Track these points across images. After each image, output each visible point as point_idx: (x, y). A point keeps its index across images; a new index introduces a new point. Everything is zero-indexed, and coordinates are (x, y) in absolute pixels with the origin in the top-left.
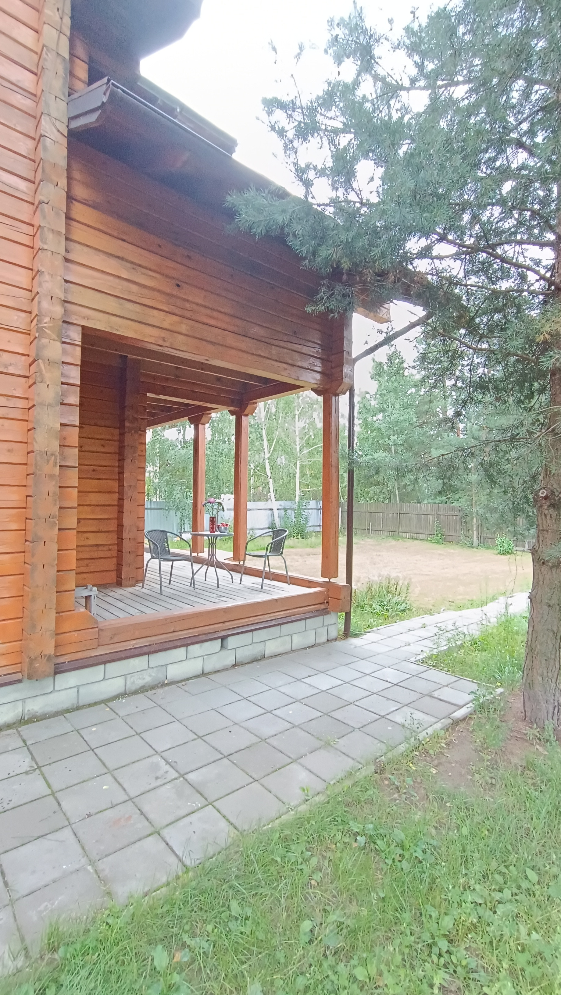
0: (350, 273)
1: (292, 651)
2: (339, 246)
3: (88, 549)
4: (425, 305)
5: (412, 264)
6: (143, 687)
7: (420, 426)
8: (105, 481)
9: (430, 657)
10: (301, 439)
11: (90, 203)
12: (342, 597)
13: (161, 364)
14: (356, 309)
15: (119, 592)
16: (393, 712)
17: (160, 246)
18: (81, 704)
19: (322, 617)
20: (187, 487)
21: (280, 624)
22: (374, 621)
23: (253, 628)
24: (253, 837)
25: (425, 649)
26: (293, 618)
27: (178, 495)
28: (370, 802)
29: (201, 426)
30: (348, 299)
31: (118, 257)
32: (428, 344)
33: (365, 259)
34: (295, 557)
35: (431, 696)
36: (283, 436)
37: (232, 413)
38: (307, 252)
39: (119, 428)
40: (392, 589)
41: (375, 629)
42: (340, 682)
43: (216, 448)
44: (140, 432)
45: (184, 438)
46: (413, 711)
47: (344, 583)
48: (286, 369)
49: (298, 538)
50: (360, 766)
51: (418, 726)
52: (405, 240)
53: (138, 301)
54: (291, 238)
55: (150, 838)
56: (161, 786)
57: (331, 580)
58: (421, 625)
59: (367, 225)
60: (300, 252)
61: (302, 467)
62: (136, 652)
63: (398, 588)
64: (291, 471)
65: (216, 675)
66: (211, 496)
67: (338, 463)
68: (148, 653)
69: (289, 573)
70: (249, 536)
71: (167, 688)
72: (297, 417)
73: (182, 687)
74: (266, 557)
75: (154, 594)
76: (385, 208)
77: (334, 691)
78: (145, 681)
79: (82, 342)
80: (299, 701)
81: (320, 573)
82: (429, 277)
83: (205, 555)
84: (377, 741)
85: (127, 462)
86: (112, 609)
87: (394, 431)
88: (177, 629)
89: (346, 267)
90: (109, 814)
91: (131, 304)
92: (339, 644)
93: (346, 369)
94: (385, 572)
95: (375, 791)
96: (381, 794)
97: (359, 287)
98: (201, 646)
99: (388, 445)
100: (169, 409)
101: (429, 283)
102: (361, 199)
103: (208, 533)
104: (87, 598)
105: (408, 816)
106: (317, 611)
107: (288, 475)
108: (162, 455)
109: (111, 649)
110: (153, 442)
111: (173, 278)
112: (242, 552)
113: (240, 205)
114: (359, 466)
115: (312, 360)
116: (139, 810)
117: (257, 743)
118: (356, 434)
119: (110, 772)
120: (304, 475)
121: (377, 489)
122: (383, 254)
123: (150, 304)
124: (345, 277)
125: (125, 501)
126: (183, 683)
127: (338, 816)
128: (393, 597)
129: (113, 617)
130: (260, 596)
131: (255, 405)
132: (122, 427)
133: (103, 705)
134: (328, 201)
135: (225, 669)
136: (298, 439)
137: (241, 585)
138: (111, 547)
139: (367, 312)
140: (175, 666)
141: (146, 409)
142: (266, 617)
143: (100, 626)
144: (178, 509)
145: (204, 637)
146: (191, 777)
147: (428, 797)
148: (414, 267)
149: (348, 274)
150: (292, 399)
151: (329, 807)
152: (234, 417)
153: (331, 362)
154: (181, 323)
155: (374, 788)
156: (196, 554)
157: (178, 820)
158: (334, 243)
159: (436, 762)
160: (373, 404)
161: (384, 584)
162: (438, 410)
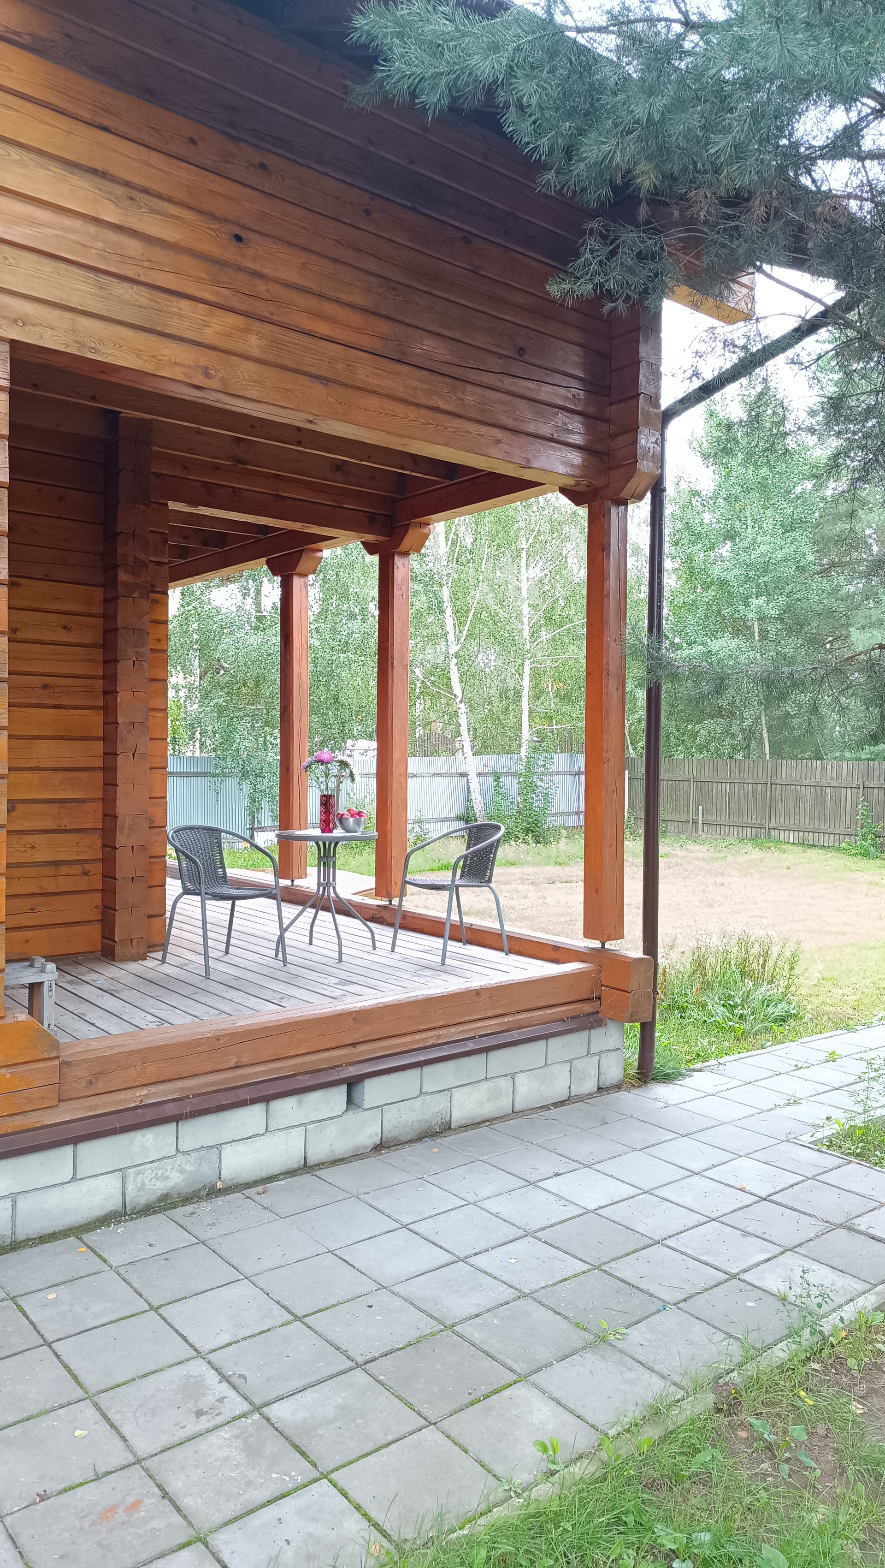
0: (656, 200)
1: (515, 1113)
2: (629, 132)
3: (33, 871)
4: (842, 277)
5: (809, 172)
6: (164, 1197)
7: (825, 572)
8: (71, 712)
9: (848, 1135)
10: (534, 607)
11: (26, 39)
12: (633, 985)
13: (199, 432)
14: (672, 290)
15: (110, 973)
16: (757, 1265)
17: (193, 141)
18: (21, 1237)
19: (585, 1034)
20: (267, 723)
21: (487, 1050)
22: (711, 1044)
23: (422, 1058)
24: (425, 1555)
25: (837, 1114)
26: (516, 1035)
27: (245, 743)
28: (703, 1479)
29: (297, 581)
30: (652, 265)
31: (94, 172)
32: (849, 375)
33: (695, 163)
34: (520, 888)
35: (850, 1229)
36: (490, 600)
37: (370, 548)
38: (551, 151)
39: (103, 586)
40: (754, 966)
41: (713, 1062)
42: (629, 1191)
43: (334, 630)
44: (153, 596)
45: (258, 609)
46: (807, 1264)
47: (638, 953)
48: (498, 442)
49: (525, 842)
50: (680, 1394)
51: (819, 1300)
52: (793, 113)
53: (143, 278)
54: (512, 114)
55: (185, 1554)
56: (208, 1431)
57: (607, 946)
58: (823, 1056)
59: (698, 78)
60: (535, 149)
61: (536, 674)
62: (150, 1115)
63: (771, 963)
64: (511, 684)
65: (336, 1168)
66: (323, 744)
67: (622, 667)
68: (176, 1119)
69: (506, 928)
70: (411, 837)
71: (220, 1201)
72: (524, 554)
73: (257, 1198)
74: (453, 889)
75: (190, 978)
76: (743, 33)
77: (619, 1212)
78: (170, 1184)
79: (12, 380)
80: (533, 1234)
81: (580, 925)
82: (853, 205)
83: (309, 882)
84: (720, 1336)
85: (124, 667)
86: (92, 1015)
87: (758, 585)
88: (245, 1060)
89: (647, 184)
90: (88, 1493)
91: (126, 285)
92: (627, 1098)
93: (646, 440)
94: (736, 928)
95: (716, 1453)
96: (731, 1461)
97: (677, 234)
98: (300, 1102)
99: (744, 620)
100: (221, 539)
101: (852, 218)
102: (686, 14)
103: (317, 832)
104: (34, 988)
105: (794, 1514)
106: (573, 1018)
107: (503, 693)
108: (204, 649)
109: (90, 1108)
110: (185, 618)
111: (226, 221)
112: (396, 877)
113: (385, 36)
114: (674, 676)
115: (561, 418)
116: (159, 1486)
117: (433, 1334)
118: (666, 593)
119: (90, 1397)
120: (542, 692)
121: (715, 725)
122: (739, 151)
123: (172, 286)
124: (643, 211)
125: (120, 759)
126: (260, 1189)
127: (626, 1513)
128: (757, 986)
129: (94, 1033)
130: (438, 982)
131: (426, 530)
132: (109, 583)
133: (72, 1240)
134: (602, 20)
135: (357, 1156)
136: (526, 609)
137: (394, 956)
138: (88, 867)
139: (698, 296)
140: (241, 1147)
141: (166, 541)
142: (453, 1033)
143: (65, 1054)
144: (245, 775)
145: (308, 1080)
146: (278, 1411)
147: (844, 1471)
148: (814, 181)
149: (651, 202)
150: (512, 513)
151: (606, 1488)
152: (376, 559)
153: (607, 421)
154: (247, 330)
155: (714, 1446)
156: (288, 882)
157: (248, 1513)
158: (616, 125)
159: (863, 1388)
160: (706, 521)
161: (735, 954)
162: (868, 532)
